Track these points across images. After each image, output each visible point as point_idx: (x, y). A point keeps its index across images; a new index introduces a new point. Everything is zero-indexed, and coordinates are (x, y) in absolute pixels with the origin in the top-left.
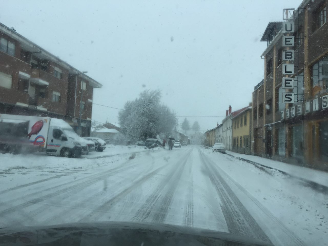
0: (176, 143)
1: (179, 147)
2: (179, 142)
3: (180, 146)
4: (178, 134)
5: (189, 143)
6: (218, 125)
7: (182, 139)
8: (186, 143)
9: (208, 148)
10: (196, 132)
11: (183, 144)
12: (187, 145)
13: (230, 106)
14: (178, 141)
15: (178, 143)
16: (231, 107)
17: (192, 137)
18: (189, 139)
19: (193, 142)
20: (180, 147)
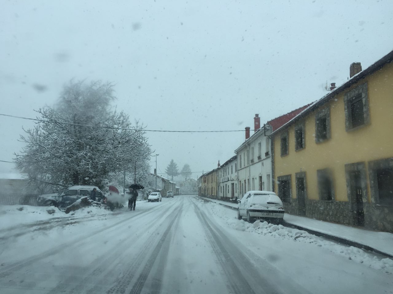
0: (152, 195)
1: (157, 200)
2: (158, 193)
3: (160, 199)
4: (159, 180)
5: (177, 193)
6: (219, 165)
7: (165, 188)
8: (172, 194)
9: (208, 201)
10: (186, 179)
11: (167, 195)
12: (173, 197)
13: (257, 115)
14: (158, 191)
15: (156, 195)
16: (259, 116)
17: (181, 185)
18: (177, 187)
19: (183, 191)
20: (161, 201)
